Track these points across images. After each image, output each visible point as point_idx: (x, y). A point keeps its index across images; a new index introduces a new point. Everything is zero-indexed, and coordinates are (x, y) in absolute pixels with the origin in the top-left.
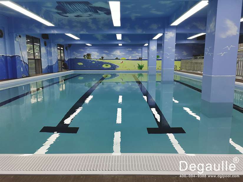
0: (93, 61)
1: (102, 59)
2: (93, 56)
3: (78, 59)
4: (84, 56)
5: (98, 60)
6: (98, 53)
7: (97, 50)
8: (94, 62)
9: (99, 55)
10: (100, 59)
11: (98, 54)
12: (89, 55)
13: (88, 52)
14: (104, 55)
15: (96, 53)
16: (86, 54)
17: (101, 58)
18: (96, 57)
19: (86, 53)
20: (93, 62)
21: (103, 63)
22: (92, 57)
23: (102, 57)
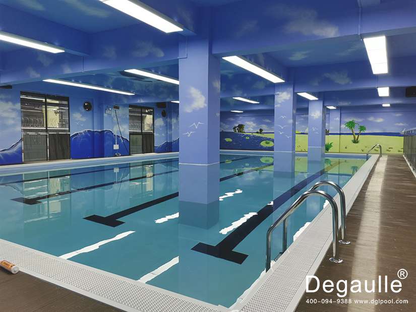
0: (247, 135)
1: (261, 133)
2: (248, 128)
3: (226, 132)
4: (234, 128)
5: (254, 134)
6: (254, 123)
7: (253, 119)
8: (249, 138)
9: (256, 126)
10: (257, 132)
11: (254, 125)
12: (241, 126)
13: (240, 123)
14: (264, 127)
15: (252, 123)
16: (237, 125)
17: (259, 131)
18: (252, 129)
19: (237, 123)
20: (247, 138)
21: (261, 139)
22: (246, 130)
23: (261, 130)
